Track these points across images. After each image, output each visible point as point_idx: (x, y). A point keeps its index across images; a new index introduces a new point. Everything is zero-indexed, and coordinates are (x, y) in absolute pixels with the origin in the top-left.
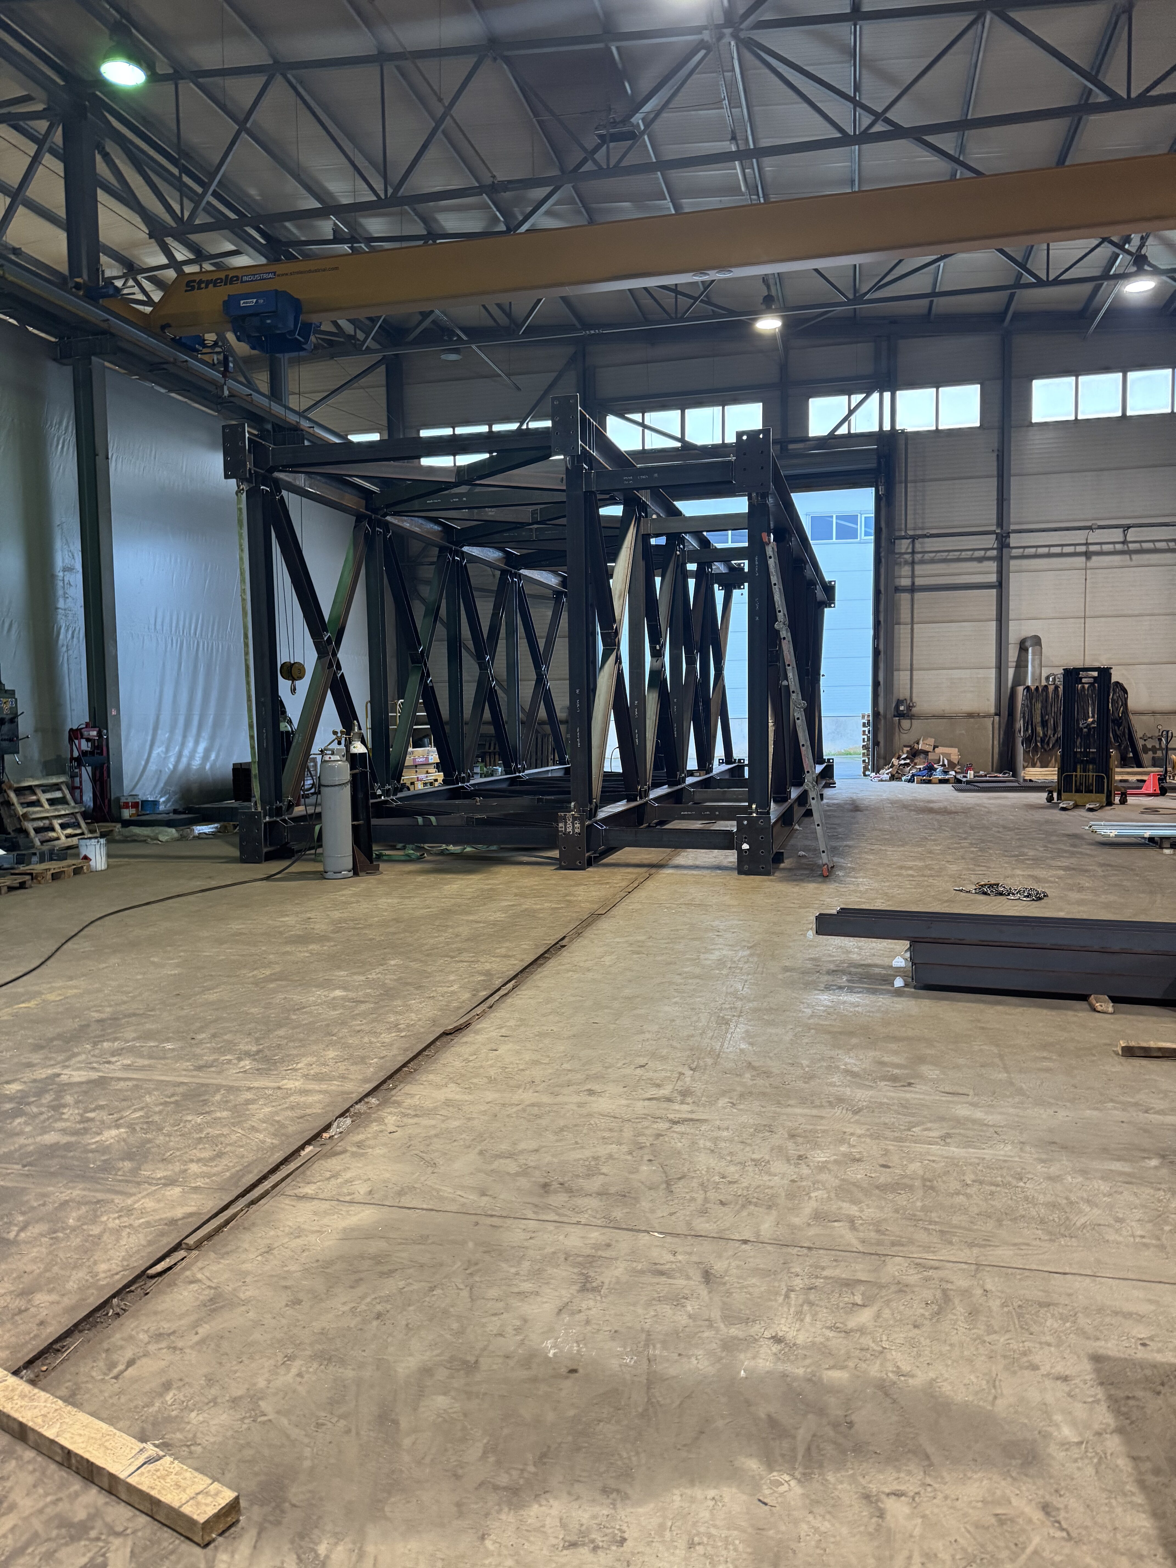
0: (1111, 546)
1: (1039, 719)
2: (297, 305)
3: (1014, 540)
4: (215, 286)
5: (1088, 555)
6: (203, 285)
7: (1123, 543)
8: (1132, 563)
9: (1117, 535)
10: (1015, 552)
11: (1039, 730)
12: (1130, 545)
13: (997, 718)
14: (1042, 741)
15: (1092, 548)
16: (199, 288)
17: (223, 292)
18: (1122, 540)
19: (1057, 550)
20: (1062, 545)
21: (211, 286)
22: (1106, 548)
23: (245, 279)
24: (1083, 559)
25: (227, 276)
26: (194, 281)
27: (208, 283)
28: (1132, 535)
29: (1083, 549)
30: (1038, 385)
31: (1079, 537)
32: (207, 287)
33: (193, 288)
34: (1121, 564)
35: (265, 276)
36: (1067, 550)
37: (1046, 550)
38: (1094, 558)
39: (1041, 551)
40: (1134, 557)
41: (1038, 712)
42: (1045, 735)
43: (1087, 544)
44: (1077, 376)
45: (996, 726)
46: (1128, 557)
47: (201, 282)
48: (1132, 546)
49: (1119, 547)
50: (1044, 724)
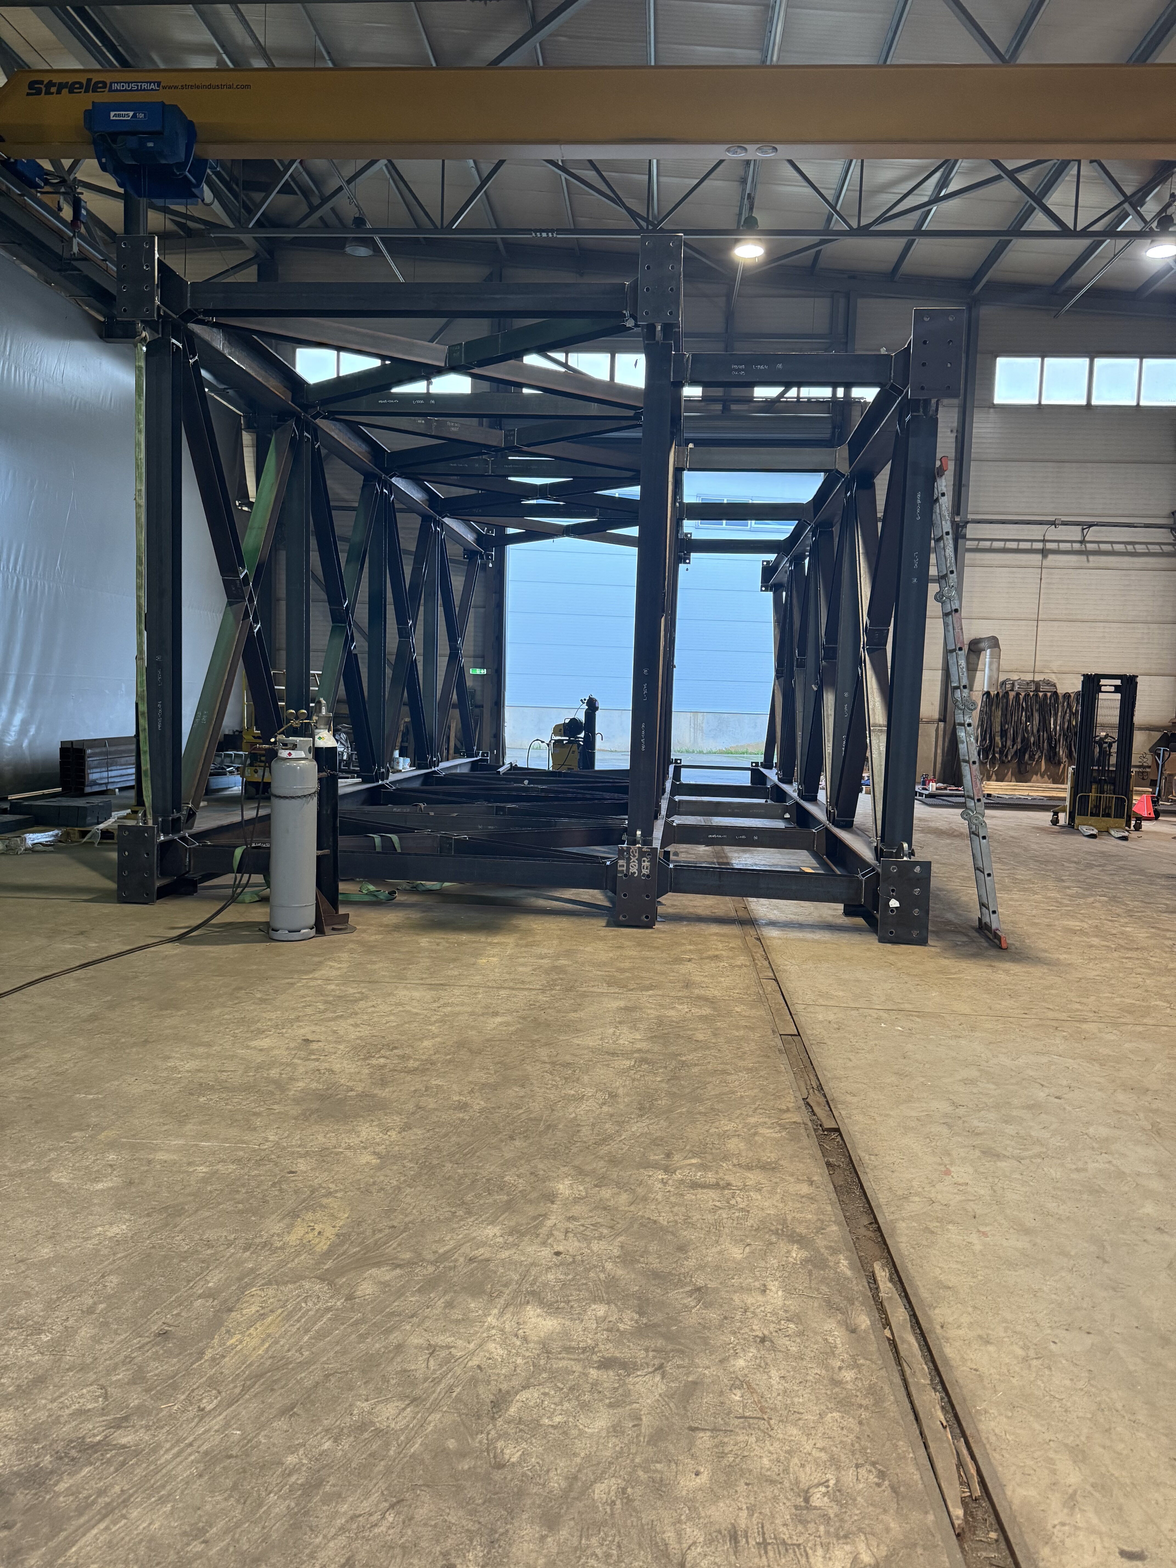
0: (1069, 545)
1: (998, 729)
2: (190, 129)
3: (971, 531)
4: (71, 92)
5: (1044, 553)
6: (54, 89)
7: (1081, 542)
8: (1091, 565)
9: (1075, 533)
10: (969, 544)
11: (998, 739)
12: (1088, 545)
13: (942, 724)
14: (1001, 753)
15: (1049, 546)
16: (48, 93)
17: (86, 100)
18: (1079, 539)
19: (1013, 545)
20: (1019, 541)
21: (65, 91)
22: (1063, 546)
23: (115, 86)
24: (1039, 557)
25: (89, 80)
26: (41, 82)
27: (61, 87)
28: (1092, 534)
29: (1039, 546)
30: (1002, 363)
31: (1036, 532)
32: (59, 92)
33: (39, 92)
34: (1077, 565)
35: (145, 86)
36: (1023, 545)
37: (1001, 544)
38: (1051, 557)
39: (996, 545)
40: (1091, 558)
41: (998, 720)
42: (1004, 746)
43: (1044, 541)
44: (1043, 358)
45: (941, 733)
46: (1084, 558)
47: (50, 84)
48: (1090, 546)
49: (1077, 546)
50: (1004, 733)
